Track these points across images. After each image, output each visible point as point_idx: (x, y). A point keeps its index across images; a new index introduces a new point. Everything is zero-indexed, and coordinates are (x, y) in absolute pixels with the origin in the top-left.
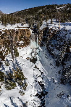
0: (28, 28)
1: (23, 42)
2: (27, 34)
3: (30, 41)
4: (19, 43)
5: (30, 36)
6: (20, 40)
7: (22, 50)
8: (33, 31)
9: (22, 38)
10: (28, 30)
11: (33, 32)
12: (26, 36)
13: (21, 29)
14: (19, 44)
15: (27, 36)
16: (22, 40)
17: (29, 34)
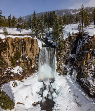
0: (30, 35)
1: (21, 69)
2: (31, 49)
3: (37, 64)
4: (11, 73)
5: (38, 55)
6: (14, 65)
7: (21, 88)
8: (44, 43)
9: (18, 59)
10: (32, 41)
11: (43, 46)
12: (27, 55)
13: (14, 37)
14: (12, 75)
15: (30, 54)
16: (17, 64)
17: (35, 50)
